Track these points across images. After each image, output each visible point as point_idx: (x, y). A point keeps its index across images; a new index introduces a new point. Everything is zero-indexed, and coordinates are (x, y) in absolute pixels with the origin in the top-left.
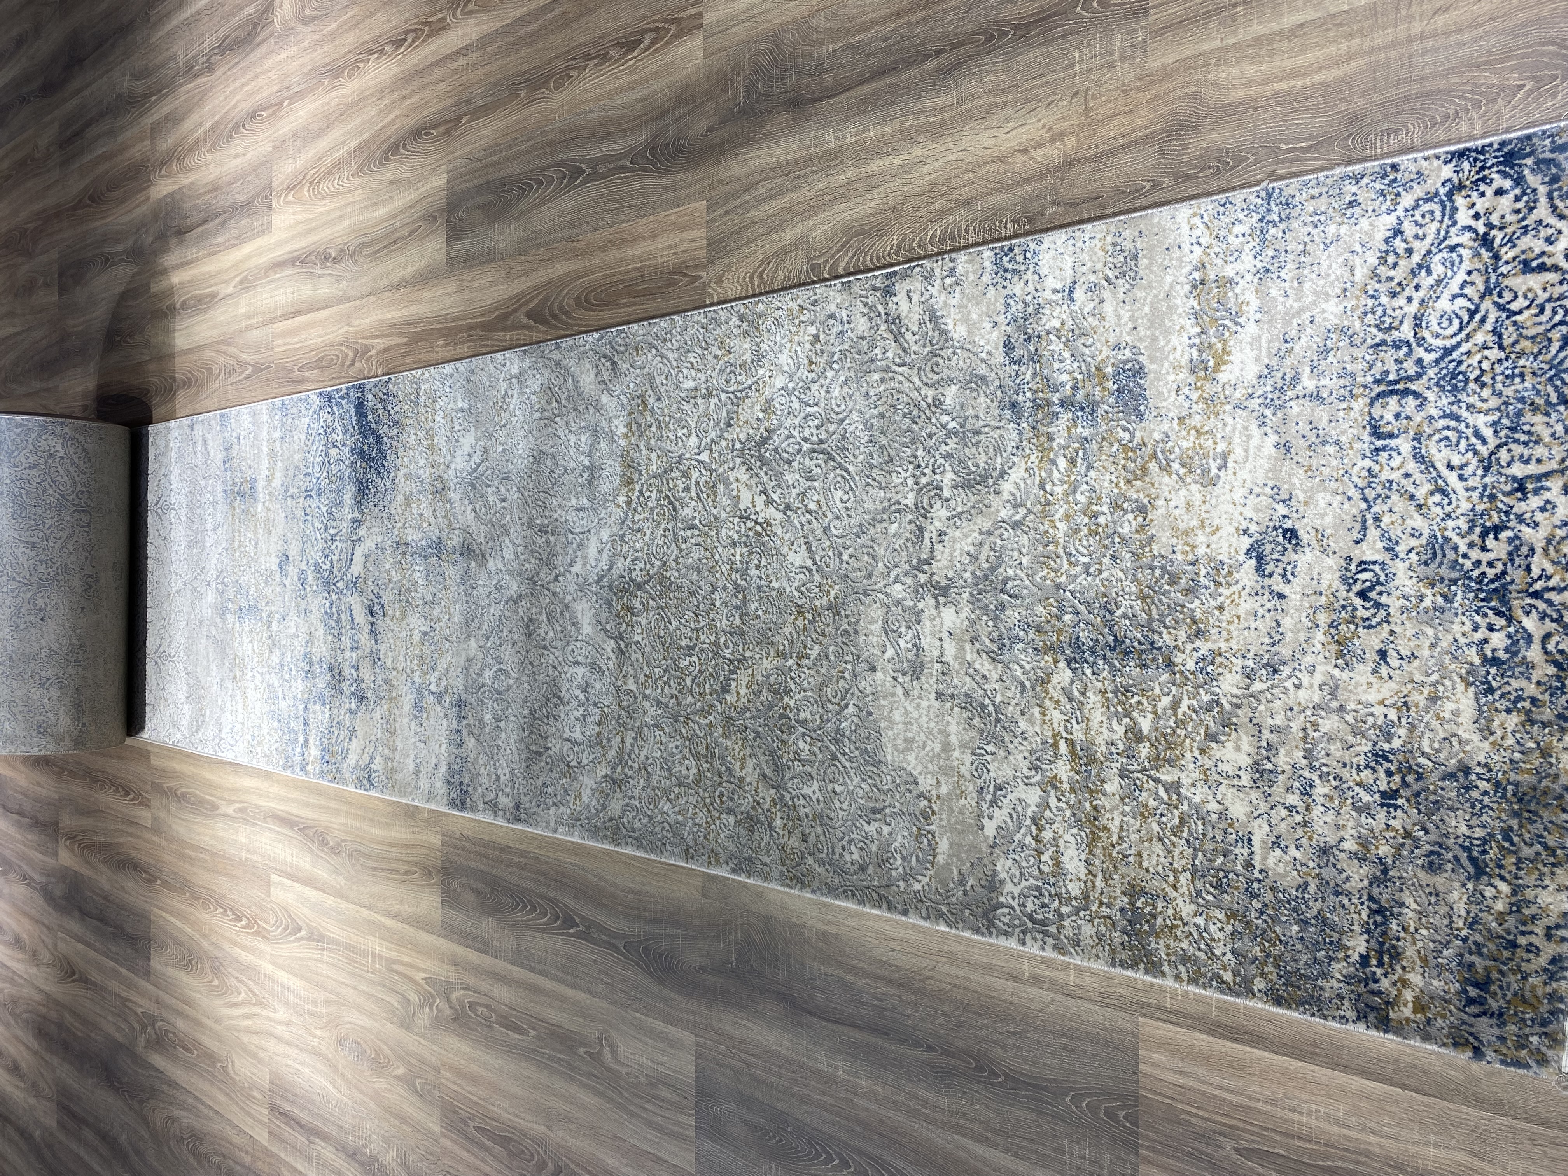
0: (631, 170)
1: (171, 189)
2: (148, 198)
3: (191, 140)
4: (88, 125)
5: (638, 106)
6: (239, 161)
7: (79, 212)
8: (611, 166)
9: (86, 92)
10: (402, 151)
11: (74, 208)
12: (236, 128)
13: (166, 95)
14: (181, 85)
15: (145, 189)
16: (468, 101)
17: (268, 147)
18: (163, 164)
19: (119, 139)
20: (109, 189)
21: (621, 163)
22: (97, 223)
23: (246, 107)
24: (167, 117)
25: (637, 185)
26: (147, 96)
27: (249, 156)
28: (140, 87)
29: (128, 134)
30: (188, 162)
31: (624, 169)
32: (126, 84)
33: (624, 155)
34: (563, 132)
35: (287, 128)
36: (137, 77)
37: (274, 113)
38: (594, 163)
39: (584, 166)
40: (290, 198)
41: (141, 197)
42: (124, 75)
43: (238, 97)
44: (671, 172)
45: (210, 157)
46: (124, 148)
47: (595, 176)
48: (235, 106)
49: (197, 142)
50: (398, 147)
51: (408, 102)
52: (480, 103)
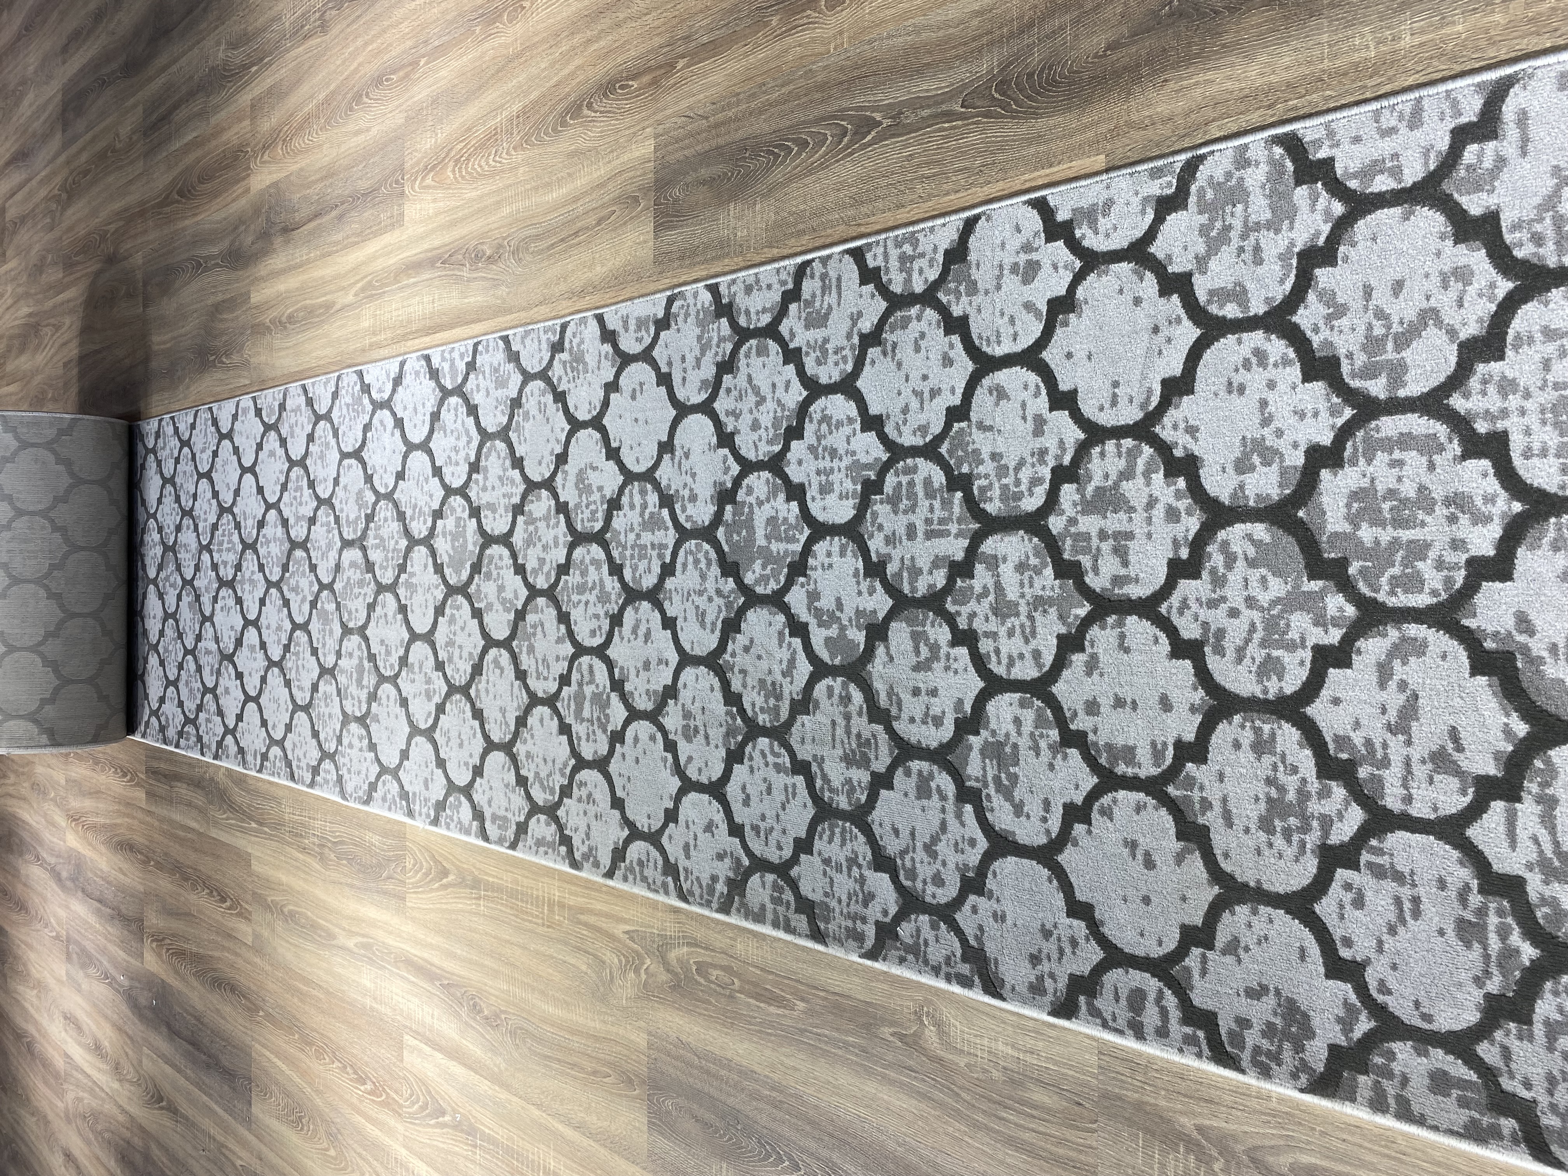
0: (962, 117)
1: (275, 177)
2: (248, 190)
3: (299, 116)
4: (176, 107)
5: (975, 22)
6: (361, 138)
7: (167, 209)
8: (925, 113)
9: (174, 68)
10: (586, 111)
11: (162, 204)
12: (358, 98)
13: (270, 64)
14: (288, 51)
15: (244, 179)
16: (687, 38)
17: (400, 119)
18: (265, 148)
19: (213, 121)
20: (202, 180)
21: (944, 107)
22: (187, 222)
23: (371, 69)
24: (270, 92)
25: (973, 138)
26: (246, 67)
27: (374, 131)
28: (238, 56)
29: (223, 114)
30: (297, 143)
31: (949, 116)
32: (221, 55)
33: (949, 96)
34: (842, 69)
35: (424, 93)
36: (233, 46)
37: (407, 75)
38: (896, 112)
39: (878, 116)
40: (429, 181)
41: (239, 189)
42: (218, 44)
43: (360, 59)
44: (1036, 115)
45: (323, 136)
46: (219, 131)
47: (897, 129)
48: (356, 70)
49: (307, 119)
50: (580, 107)
51: (596, 46)
52: (705, 39)
